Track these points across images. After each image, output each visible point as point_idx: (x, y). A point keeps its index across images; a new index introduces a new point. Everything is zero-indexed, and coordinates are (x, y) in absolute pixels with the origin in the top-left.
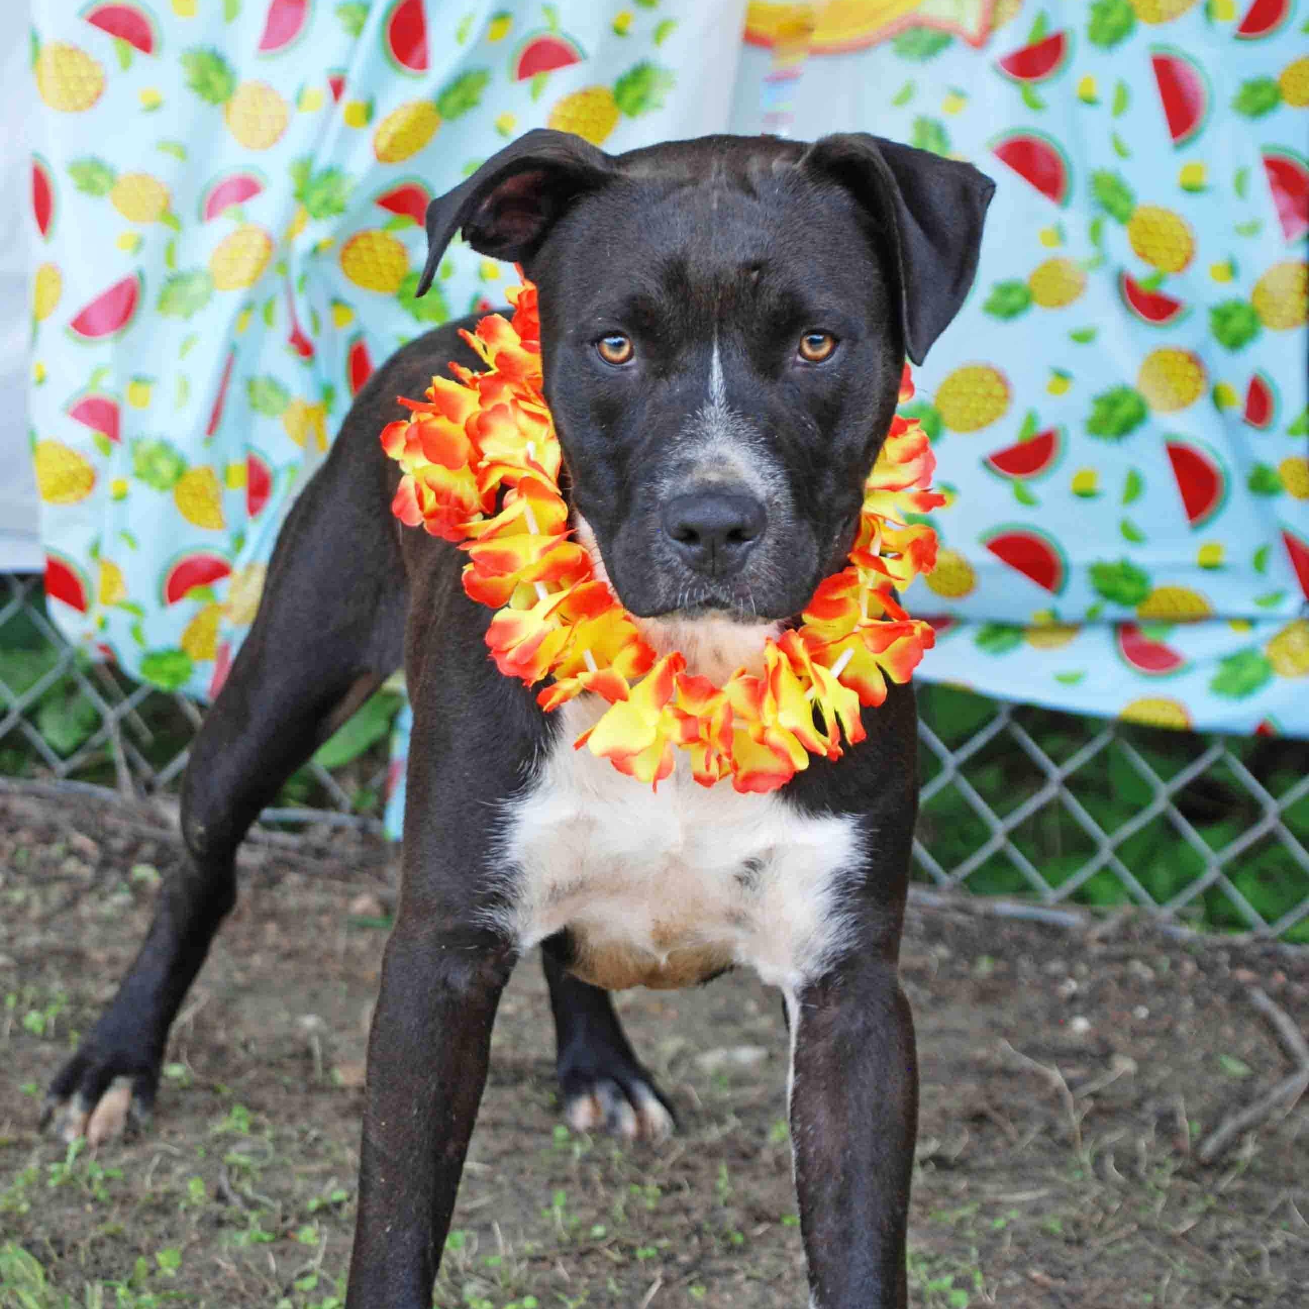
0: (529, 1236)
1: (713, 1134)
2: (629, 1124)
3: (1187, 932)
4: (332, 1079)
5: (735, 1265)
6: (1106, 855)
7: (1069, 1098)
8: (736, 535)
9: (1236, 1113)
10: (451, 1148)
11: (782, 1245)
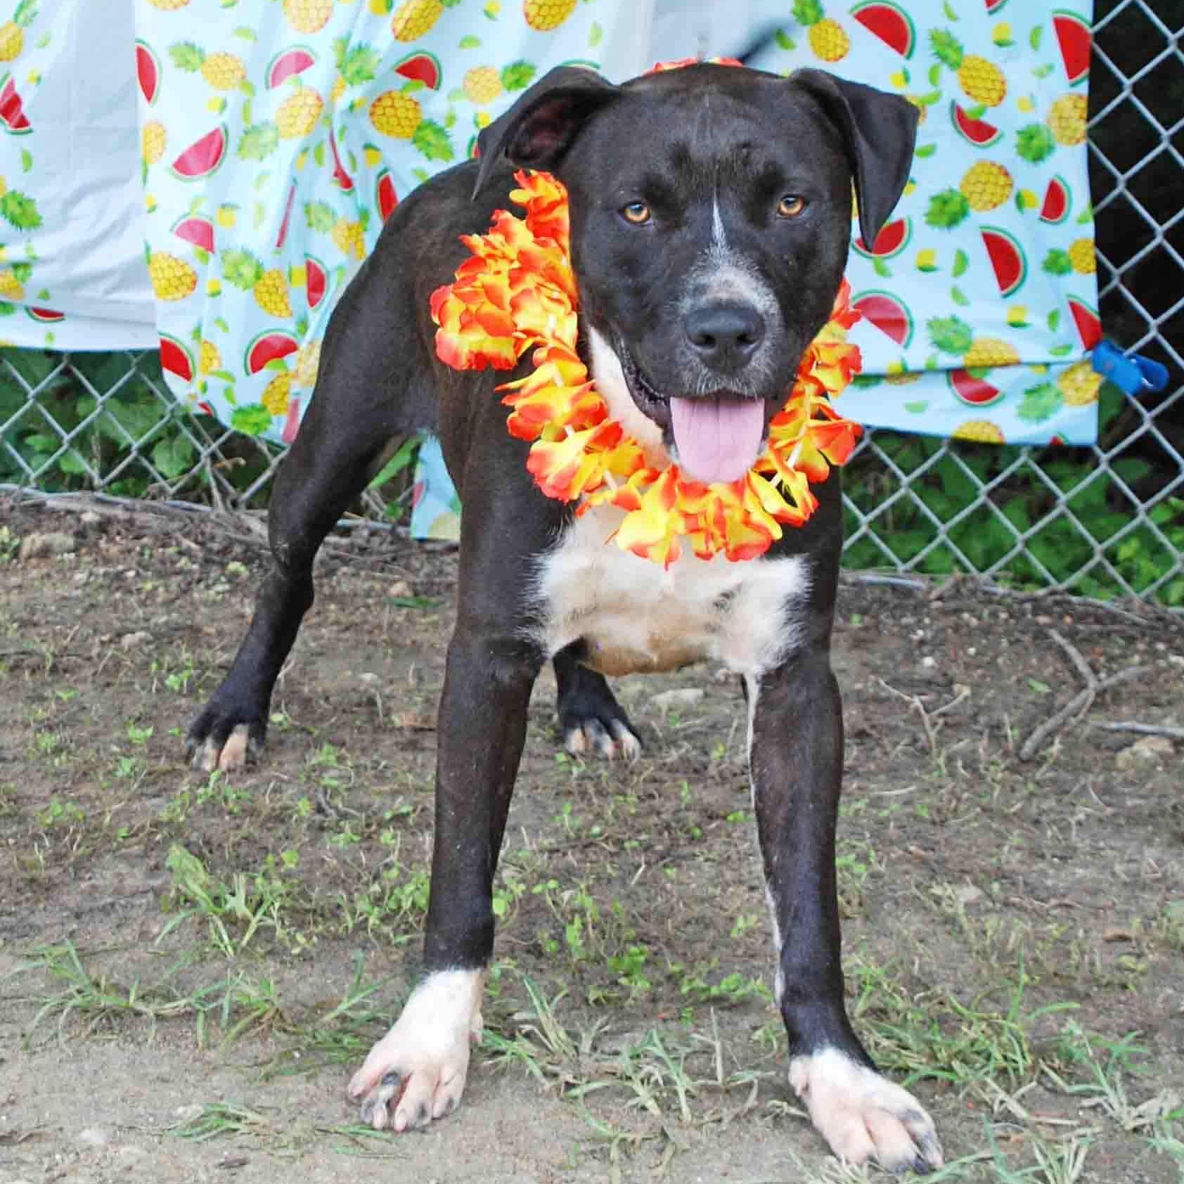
0: (546, 835)
1: (673, 756)
2: (608, 747)
3: (1001, 589)
4: (392, 722)
5: (697, 851)
6: (942, 537)
7: (926, 718)
8: (743, 339)
9: (1043, 723)
10: (501, 790)
11: (729, 835)
